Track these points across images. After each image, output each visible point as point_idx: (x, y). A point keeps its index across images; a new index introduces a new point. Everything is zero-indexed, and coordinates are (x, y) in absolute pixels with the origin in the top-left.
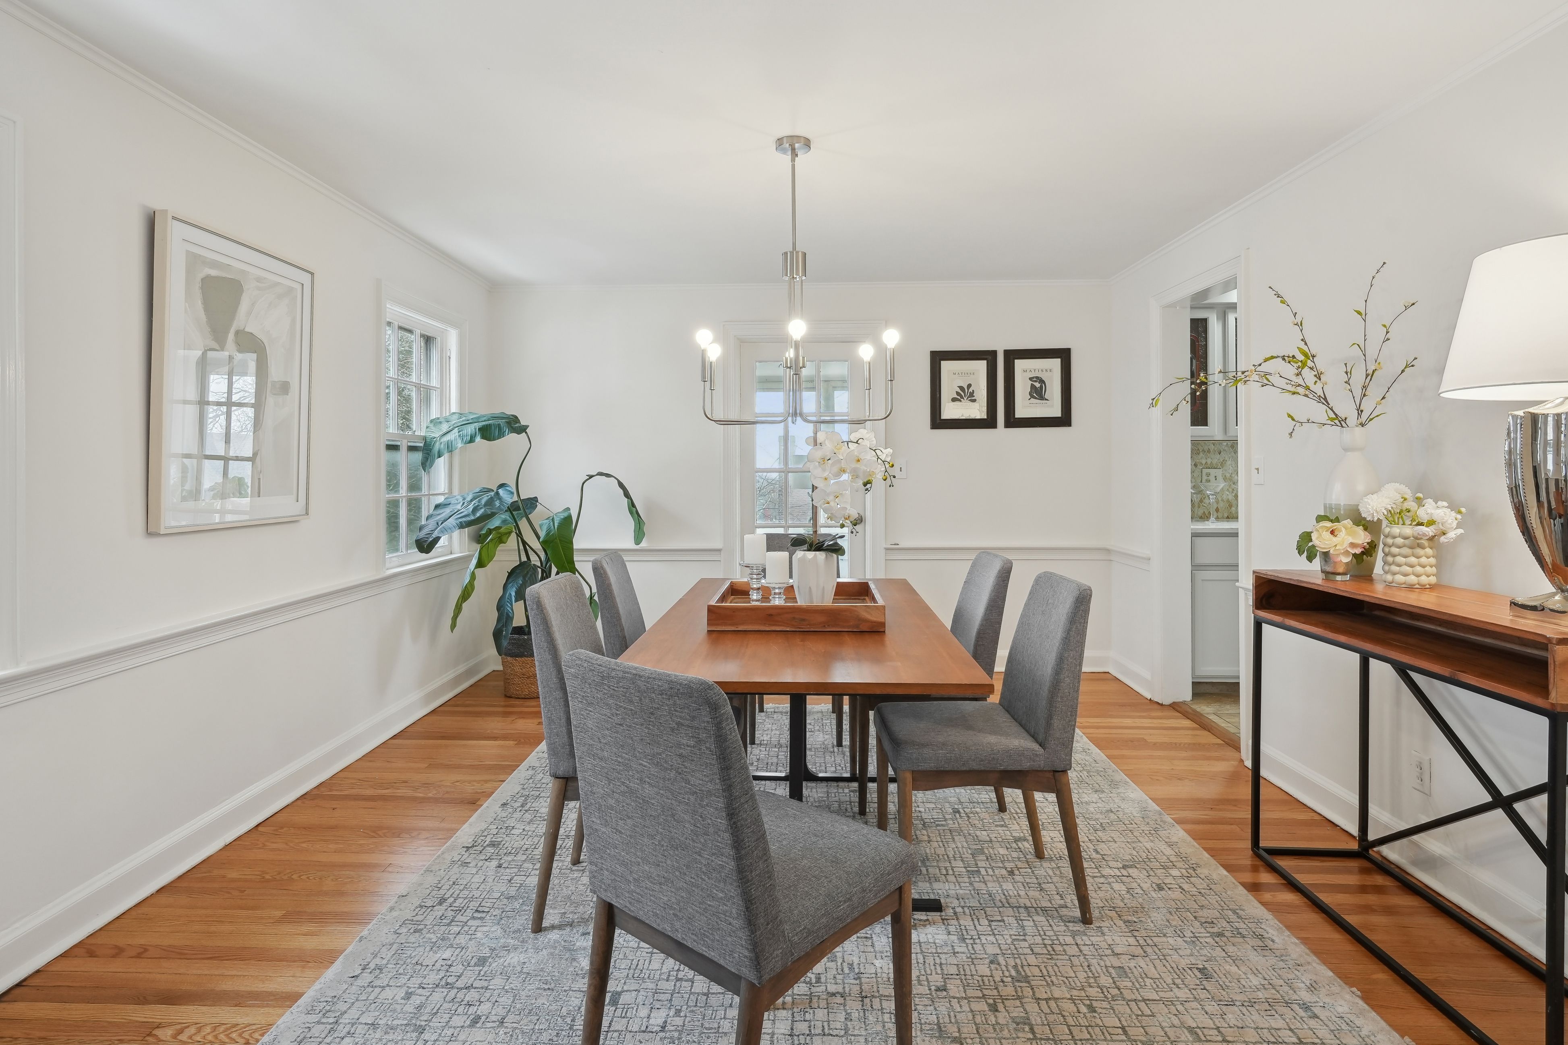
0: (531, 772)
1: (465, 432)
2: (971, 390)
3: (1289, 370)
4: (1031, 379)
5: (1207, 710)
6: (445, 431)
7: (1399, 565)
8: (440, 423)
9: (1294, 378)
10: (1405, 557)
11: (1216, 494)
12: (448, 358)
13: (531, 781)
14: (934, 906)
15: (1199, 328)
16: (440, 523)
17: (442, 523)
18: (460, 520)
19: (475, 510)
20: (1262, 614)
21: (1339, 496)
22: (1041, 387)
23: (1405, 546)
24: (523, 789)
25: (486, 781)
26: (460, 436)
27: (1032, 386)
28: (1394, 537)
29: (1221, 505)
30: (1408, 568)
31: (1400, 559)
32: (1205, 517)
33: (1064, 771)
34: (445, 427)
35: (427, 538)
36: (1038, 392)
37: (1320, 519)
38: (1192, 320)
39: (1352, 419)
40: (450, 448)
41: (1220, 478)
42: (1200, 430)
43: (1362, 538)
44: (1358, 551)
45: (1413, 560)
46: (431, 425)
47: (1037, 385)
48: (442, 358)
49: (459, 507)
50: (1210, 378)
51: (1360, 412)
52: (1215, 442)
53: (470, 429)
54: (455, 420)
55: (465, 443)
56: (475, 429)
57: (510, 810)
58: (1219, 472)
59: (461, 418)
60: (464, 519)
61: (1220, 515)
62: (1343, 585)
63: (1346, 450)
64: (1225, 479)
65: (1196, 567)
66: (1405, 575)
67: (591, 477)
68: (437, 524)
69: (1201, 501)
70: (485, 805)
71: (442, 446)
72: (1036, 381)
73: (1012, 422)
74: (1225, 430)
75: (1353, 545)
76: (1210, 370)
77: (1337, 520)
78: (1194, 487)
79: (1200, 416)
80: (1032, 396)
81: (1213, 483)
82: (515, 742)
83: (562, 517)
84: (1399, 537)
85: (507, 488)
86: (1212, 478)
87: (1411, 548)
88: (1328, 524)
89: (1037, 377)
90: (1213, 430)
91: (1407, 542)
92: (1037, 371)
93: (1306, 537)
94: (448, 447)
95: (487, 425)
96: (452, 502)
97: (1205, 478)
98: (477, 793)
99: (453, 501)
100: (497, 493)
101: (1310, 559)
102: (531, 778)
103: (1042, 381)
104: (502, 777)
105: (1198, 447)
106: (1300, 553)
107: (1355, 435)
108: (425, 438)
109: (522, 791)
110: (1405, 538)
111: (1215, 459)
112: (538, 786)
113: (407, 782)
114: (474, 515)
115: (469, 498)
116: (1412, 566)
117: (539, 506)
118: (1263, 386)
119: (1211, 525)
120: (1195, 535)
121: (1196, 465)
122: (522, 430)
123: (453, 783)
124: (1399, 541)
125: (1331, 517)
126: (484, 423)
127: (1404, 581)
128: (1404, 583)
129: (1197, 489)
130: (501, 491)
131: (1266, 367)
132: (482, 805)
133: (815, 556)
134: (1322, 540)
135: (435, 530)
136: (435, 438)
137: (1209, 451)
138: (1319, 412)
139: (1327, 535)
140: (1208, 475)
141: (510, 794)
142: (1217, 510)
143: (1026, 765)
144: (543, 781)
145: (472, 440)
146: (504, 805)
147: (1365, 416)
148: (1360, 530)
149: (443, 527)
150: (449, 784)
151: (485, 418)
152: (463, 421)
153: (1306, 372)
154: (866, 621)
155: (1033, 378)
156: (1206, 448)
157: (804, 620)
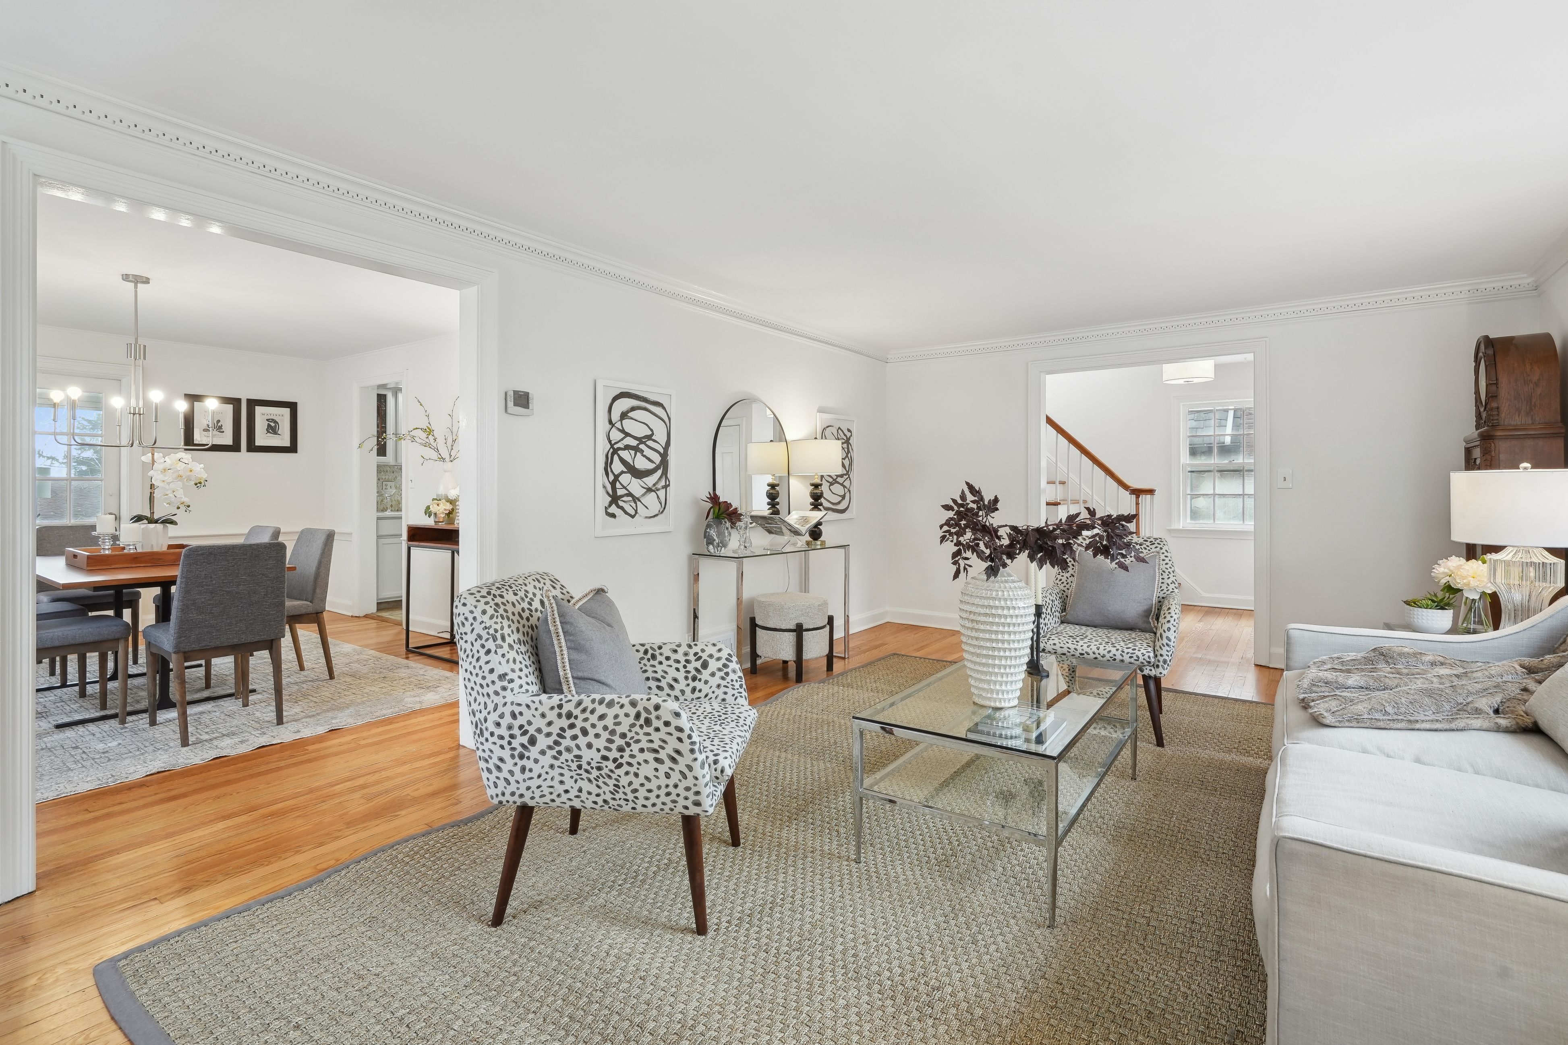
2: (219, 424)
3: (423, 435)
4: (267, 420)
5: (385, 614)
9: (425, 439)
11: (391, 496)
14: (254, 691)
15: (382, 400)
20: (410, 543)
21: (441, 491)
22: (276, 426)
27: (269, 425)
29: (394, 503)
32: (384, 510)
33: (322, 612)
36: (272, 428)
37: (434, 499)
38: (378, 395)
39: (448, 459)
41: (393, 487)
42: (382, 459)
43: (449, 507)
44: (447, 512)
47: (273, 424)
50: (388, 436)
51: (451, 456)
52: (390, 466)
58: (392, 484)
61: (393, 509)
62: (442, 526)
63: (445, 471)
64: (396, 488)
65: (379, 537)
69: (382, 501)
73: (252, 448)
74: (396, 460)
75: (445, 510)
76: (388, 432)
77: (440, 500)
78: (378, 492)
79: (382, 450)
80: (268, 432)
81: (389, 490)
86: (388, 487)
88: (437, 502)
89: (273, 420)
90: (389, 459)
93: (428, 507)
97: (384, 487)
101: (429, 516)
103: (275, 422)
105: (380, 469)
106: (426, 513)
107: (448, 465)
111: (390, 476)
119: (388, 513)
120: (378, 519)
121: (379, 479)
125: (437, 499)
129: (380, 493)
131: (413, 433)
133: (156, 526)
134: (434, 508)
137: (387, 471)
138: (434, 455)
139: (435, 506)
140: (386, 485)
142: (392, 506)
143: (303, 611)
147: (452, 457)
148: (448, 504)
153: (430, 437)
156: (385, 470)
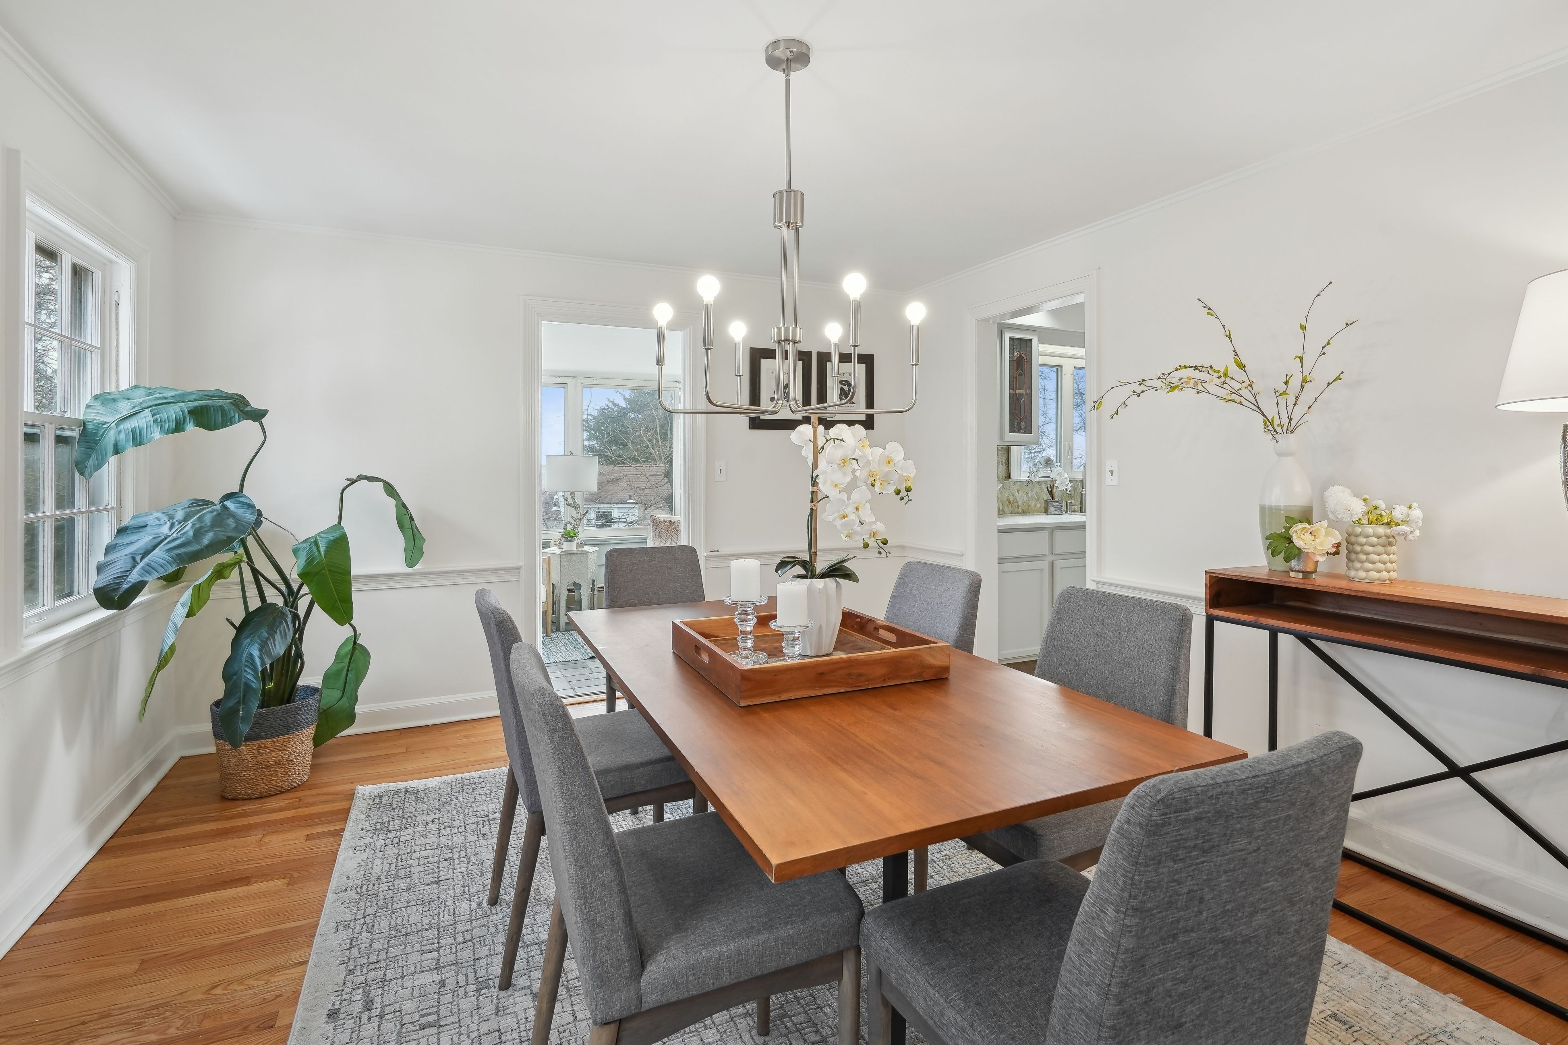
0: (344, 934)
1: (164, 416)
4: (840, 382)
6: (125, 413)
7: (1373, 563)
8: (114, 400)
10: (1379, 554)
12: (114, 307)
13: (355, 950)
16: (138, 558)
17: (142, 559)
18: (177, 552)
19: (198, 533)
23: (1379, 544)
24: (350, 972)
25: (272, 971)
26: (155, 421)
28: (1368, 537)
30: (1381, 565)
31: (1374, 557)
34: (125, 408)
35: (118, 584)
36: (846, 393)
40: (137, 439)
45: (1385, 557)
46: (97, 404)
48: (103, 303)
49: (165, 529)
53: (173, 412)
54: (140, 397)
55: (168, 432)
56: (183, 412)
57: (350, 1024)
59: (150, 394)
60: (183, 550)
66: (1379, 571)
67: (353, 482)
68: (134, 559)
70: (297, 1026)
71: (122, 436)
72: (844, 385)
82: (286, 881)
83: (332, 538)
84: (1373, 536)
85: (241, 499)
87: (1384, 546)
89: (846, 381)
91: (1380, 540)
92: (845, 374)
94: (134, 438)
95: (202, 407)
96: (150, 523)
98: (264, 1001)
99: (150, 520)
100: (225, 508)
102: (352, 946)
103: (849, 385)
104: (296, 956)
108: (84, 424)
109: (350, 977)
110: (1379, 537)
112: (373, 958)
113: (109, 1015)
114: (198, 543)
115: (179, 515)
116: (1384, 563)
117: (264, 521)
118: (1198, 393)
122: (258, 415)
123: (208, 992)
124: (1374, 540)
126: (196, 404)
127: (1378, 577)
128: (1378, 579)
130: (229, 504)
132: (289, 1026)
135: (131, 569)
136: (105, 423)
141: (330, 988)
144: (377, 946)
145: (179, 427)
146: (333, 1015)
149: (148, 565)
150: (200, 996)
151: (192, 397)
152: (157, 399)
154: (930, 667)
155: (843, 381)
157: (860, 675)
